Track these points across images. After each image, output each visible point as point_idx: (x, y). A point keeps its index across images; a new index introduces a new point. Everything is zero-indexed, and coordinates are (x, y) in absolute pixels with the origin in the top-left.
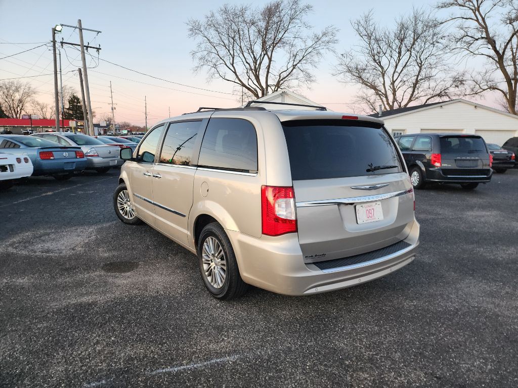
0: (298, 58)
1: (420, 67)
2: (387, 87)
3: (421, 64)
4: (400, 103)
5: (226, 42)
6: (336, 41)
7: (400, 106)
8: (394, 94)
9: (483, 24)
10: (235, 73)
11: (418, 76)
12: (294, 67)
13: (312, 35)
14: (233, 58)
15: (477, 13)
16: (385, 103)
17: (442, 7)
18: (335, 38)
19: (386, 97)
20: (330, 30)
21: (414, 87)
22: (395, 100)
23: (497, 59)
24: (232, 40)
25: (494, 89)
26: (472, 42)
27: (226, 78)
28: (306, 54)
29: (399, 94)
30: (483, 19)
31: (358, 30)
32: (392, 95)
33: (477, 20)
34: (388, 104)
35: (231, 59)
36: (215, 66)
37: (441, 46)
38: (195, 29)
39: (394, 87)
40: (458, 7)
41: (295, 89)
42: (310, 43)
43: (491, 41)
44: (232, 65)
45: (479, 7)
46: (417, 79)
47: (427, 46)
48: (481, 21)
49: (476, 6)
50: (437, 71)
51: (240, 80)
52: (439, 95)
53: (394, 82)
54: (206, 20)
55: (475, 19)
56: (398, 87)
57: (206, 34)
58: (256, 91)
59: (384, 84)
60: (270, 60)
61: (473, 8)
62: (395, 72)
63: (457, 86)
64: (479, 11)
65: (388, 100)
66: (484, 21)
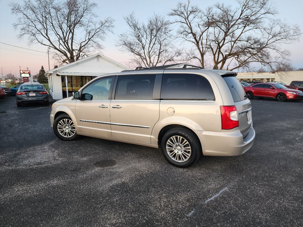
0: (91, 34)
1: (161, 45)
2: (146, 55)
3: (161, 43)
4: (153, 64)
5: (41, 19)
6: (113, 27)
7: (153, 65)
8: (150, 58)
9: (189, 26)
10: (49, 40)
11: (160, 50)
12: (89, 39)
13: (99, 21)
14: (47, 30)
15: (187, 20)
16: (146, 63)
17: (171, 15)
18: (113, 25)
19: (146, 60)
20: (109, 19)
21: (159, 55)
22: (150, 62)
23: (196, 44)
24: (44, 19)
25: (195, 58)
26: (187, 34)
27: (43, 43)
28: (96, 32)
29: (152, 58)
30: (190, 23)
31: (128, 23)
32: (149, 59)
33: (187, 24)
34: (147, 64)
35: (46, 31)
36: (34, 35)
37: (169, 35)
38: (16, 9)
39: (149, 54)
40: (178, 16)
41: (91, 53)
42: (98, 26)
43: (194, 35)
44: (47, 35)
45: (188, 17)
46: (160, 51)
47: (162, 34)
48: (189, 25)
49: (186, 16)
50: (169, 47)
51: (53, 45)
52: (170, 60)
53: (149, 52)
54: (24, 4)
55: (186, 23)
56: (152, 55)
57: (25, 13)
58: (65, 52)
59: (144, 53)
60: (73, 34)
61: (185, 17)
62: (149, 47)
63: (177, 56)
64: (188, 19)
65: (147, 62)
66: (190, 25)
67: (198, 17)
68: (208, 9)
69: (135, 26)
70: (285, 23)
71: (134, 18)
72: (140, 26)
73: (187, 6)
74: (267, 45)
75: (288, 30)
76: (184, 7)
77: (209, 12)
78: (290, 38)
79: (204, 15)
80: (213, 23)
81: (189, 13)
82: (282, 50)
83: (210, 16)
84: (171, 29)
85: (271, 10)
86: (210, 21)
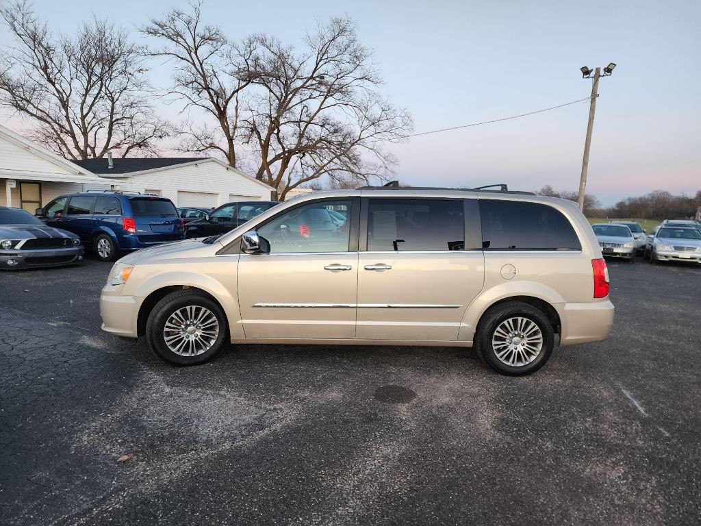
1: (113, 103)
3: (113, 98)
4: (94, 149)
8: (85, 134)
9: (200, 70)
11: (112, 114)
15: (193, 55)
19: (74, 137)
21: (110, 129)
22: (87, 145)
23: (217, 114)
25: (215, 147)
30: (201, 64)
31: (12, 24)
32: (83, 136)
33: (194, 64)
34: (78, 149)
39: (83, 123)
40: (168, 40)
45: (196, 49)
46: (112, 118)
48: (198, 67)
49: (192, 46)
52: (139, 145)
53: (84, 117)
55: (191, 61)
56: (90, 127)
59: (68, 118)
61: (187, 47)
62: (84, 102)
63: (161, 137)
64: (196, 53)
65: (76, 143)
66: (202, 67)
67: (220, 54)
68: (246, 41)
69: (35, 39)
70: (389, 102)
71: (33, 16)
72: (52, 40)
73: (194, 23)
74: (359, 139)
75: (393, 115)
76: (189, 23)
77: (248, 49)
78: (397, 132)
79: (236, 52)
80: (257, 75)
81: (198, 39)
82: (385, 152)
83: (251, 58)
84: (144, 68)
85: (372, 75)
86: (252, 69)
